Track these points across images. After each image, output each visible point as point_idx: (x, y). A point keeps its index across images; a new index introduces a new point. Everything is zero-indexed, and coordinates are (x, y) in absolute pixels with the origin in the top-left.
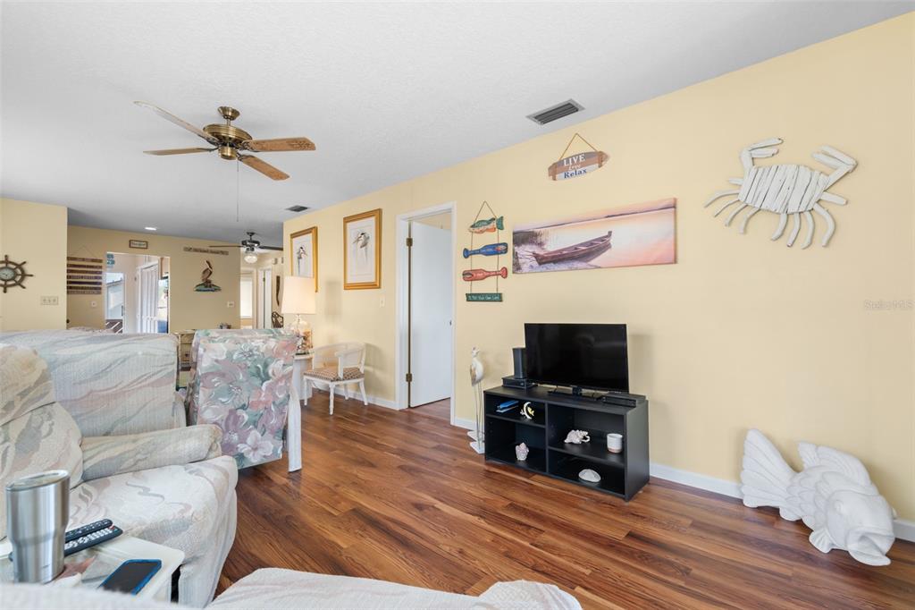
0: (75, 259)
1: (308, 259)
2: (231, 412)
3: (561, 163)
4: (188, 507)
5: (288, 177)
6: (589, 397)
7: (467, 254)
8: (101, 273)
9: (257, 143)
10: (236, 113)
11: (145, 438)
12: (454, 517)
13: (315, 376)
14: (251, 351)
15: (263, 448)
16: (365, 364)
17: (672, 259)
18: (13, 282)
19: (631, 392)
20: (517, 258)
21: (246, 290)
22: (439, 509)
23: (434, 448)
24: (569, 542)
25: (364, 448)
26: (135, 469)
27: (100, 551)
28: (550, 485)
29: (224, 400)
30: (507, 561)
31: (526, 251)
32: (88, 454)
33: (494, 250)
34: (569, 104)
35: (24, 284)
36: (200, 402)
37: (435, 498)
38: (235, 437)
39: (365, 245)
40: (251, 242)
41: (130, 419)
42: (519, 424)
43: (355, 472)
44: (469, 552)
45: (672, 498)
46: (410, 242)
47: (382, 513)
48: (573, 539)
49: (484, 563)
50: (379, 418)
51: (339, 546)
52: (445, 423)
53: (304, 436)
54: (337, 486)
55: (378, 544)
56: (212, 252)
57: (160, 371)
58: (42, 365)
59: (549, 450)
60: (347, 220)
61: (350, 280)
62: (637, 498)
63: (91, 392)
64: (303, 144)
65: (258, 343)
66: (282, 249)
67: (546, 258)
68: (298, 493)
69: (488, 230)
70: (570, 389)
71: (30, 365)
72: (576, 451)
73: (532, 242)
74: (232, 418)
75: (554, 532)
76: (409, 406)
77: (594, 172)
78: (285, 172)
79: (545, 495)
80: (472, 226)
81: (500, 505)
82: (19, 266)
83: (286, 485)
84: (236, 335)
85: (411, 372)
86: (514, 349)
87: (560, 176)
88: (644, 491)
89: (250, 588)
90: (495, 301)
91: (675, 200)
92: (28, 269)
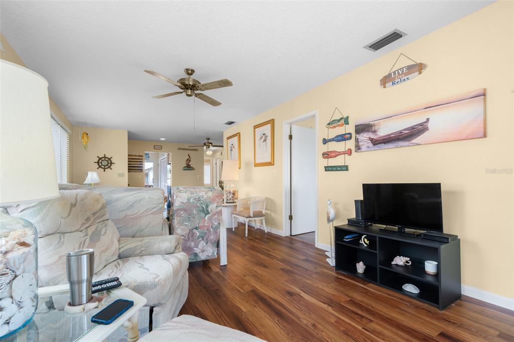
0: (132, 156)
1: (236, 150)
2: (191, 230)
3: (390, 75)
4: (158, 276)
5: (221, 104)
6: (412, 234)
7: (325, 141)
8: (142, 162)
9: (203, 85)
10: (193, 71)
11: (146, 240)
12: (311, 303)
13: (238, 215)
14: (199, 198)
15: (207, 251)
16: (266, 209)
17: (482, 134)
18: (107, 167)
19: (444, 232)
20: (358, 142)
21: (207, 169)
22: (302, 297)
23: (304, 260)
24: (392, 331)
25: (262, 256)
26: (141, 255)
27: (111, 292)
28: (380, 291)
29: (186, 224)
30: (345, 337)
31: (364, 137)
32: (121, 245)
33: (342, 138)
34: (395, 33)
35: (112, 167)
36: (175, 224)
37: (301, 290)
38: (193, 244)
39: (265, 140)
40: (208, 144)
41: (142, 231)
42: (358, 249)
43: (255, 269)
44: (319, 326)
45: (480, 313)
46: (291, 137)
47: (268, 294)
48: (394, 330)
49: (329, 335)
50: (273, 240)
51: (241, 310)
52: (312, 246)
53: (228, 246)
54: (245, 276)
55: (263, 312)
56: (191, 150)
57: (156, 207)
58: (103, 201)
59: (380, 268)
60: (256, 127)
61: (257, 162)
62: (449, 308)
63: (126, 216)
64: (226, 83)
65: (203, 194)
66: (223, 146)
67: (379, 140)
68: (224, 277)
69: (338, 126)
70: (396, 228)
71: (97, 201)
72: (400, 270)
73: (368, 131)
74: (191, 233)
75: (381, 323)
76: (291, 235)
77: (415, 78)
78: (219, 101)
79: (376, 298)
80: (328, 124)
81: (343, 300)
82: (109, 159)
83: (218, 272)
84: (192, 189)
85: (292, 215)
86: (355, 201)
87: (389, 84)
88: (456, 305)
89: (175, 324)
90: (343, 170)
91: (485, 90)
92: (113, 160)
